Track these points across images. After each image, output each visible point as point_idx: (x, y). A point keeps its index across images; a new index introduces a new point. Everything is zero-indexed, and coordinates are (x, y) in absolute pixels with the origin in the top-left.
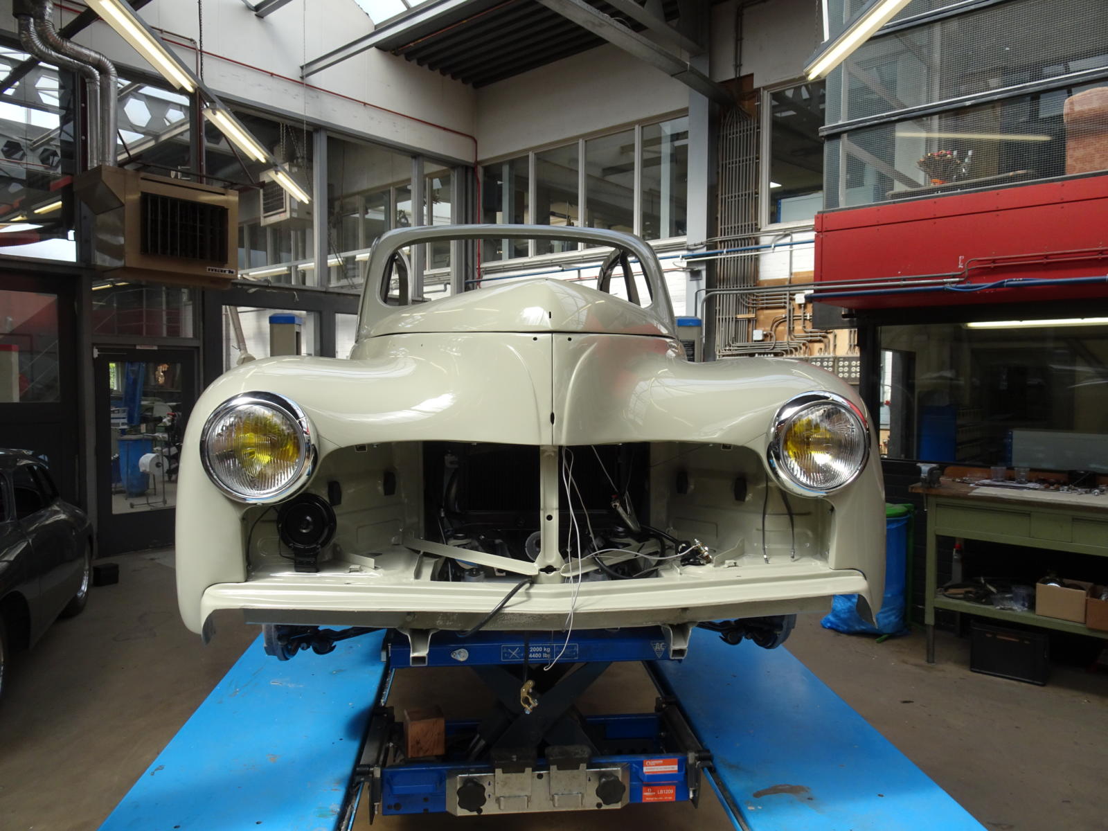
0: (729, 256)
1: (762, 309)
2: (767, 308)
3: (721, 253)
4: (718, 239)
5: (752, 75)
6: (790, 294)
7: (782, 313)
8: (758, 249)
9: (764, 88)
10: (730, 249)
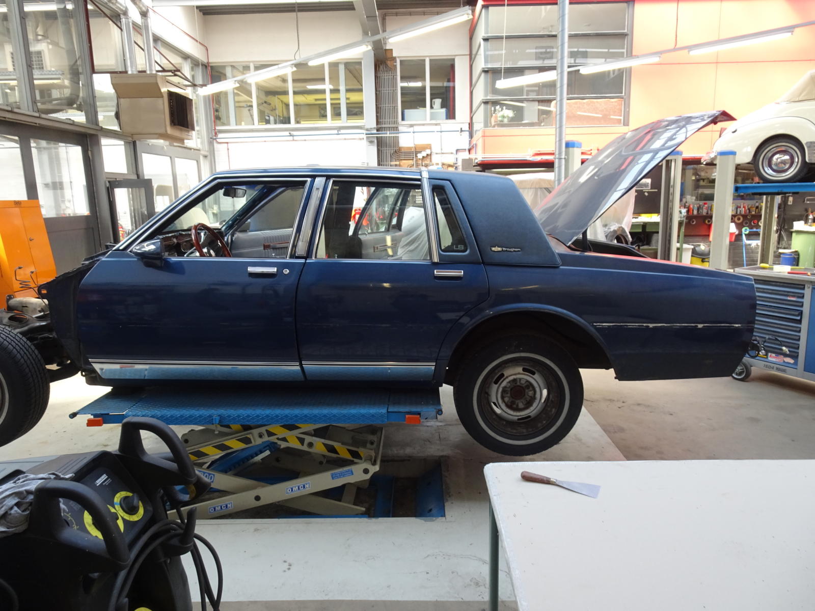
0: (391, 135)
1: (402, 160)
2: (404, 160)
3: (386, 134)
4: (379, 126)
5: (392, 50)
6: (416, 154)
7: (413, 162)
8: (398, 133)
9: (398, 57)
10: (391, 132)
